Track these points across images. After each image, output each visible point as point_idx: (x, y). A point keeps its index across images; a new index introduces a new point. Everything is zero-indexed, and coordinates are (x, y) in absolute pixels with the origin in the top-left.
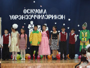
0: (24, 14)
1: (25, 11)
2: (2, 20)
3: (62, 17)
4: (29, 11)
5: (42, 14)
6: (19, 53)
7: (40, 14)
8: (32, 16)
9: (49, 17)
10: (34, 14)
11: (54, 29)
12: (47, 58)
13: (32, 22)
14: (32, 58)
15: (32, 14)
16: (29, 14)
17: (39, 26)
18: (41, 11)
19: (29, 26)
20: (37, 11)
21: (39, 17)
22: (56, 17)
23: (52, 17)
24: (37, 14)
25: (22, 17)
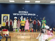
0: (19, 13)
3: (34, 15)
4: (21, 12)
5: (26, 13)
8: (22, 14)
17: (25, 18)
20: (24, 12)
23: (30, 14)
24: (24, 13)
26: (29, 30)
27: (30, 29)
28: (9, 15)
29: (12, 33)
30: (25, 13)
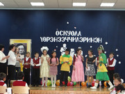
0: (56, 37)
1: (58, 33)
2: (32, 42)
3: (98, 40)
4: (62, 33)
5: (76, 36)
6: (49, 79)
7: (74, 37)
8: (65, 39)
9: (83, 40)
10: (67, 36)
11: (89, 53)
12: (81, 85)
13: (65, 45)
14: (61, 84)
15: (65, 36)
16: (61, 37)
17: (72, 50)
18: (75, 34)
19: (62, 50)
20: (71, 33)
21: (73, 40)
22: (91, 40)
23: (87, 39)
24: (71, 36)
25: (54, 40)
26: (84, 83)
27: (86, 79)
30: (74, 36)
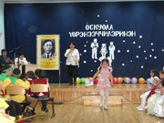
0: (86, 31)
1: (88, 27)
2: (61, 37)
3: (132, 34)
4: (92, 27)
5: (108, 30)
7: (106, 31)
8: (95, 33)
9: (115, 34)
10: (98, 31)
13: (95, 40)
15: (95, 31)
16: (92, 31)
17: (104, 45)
18: (106, 27)
19: (93, 45)
20: (101, 27)
21: (104, 34)
22: (124, 34)
23: (120, 33)
24: (102, 30)
25: (84, 34)
28: (57, 38)
29: (69, 89)
30: (105, 29)
